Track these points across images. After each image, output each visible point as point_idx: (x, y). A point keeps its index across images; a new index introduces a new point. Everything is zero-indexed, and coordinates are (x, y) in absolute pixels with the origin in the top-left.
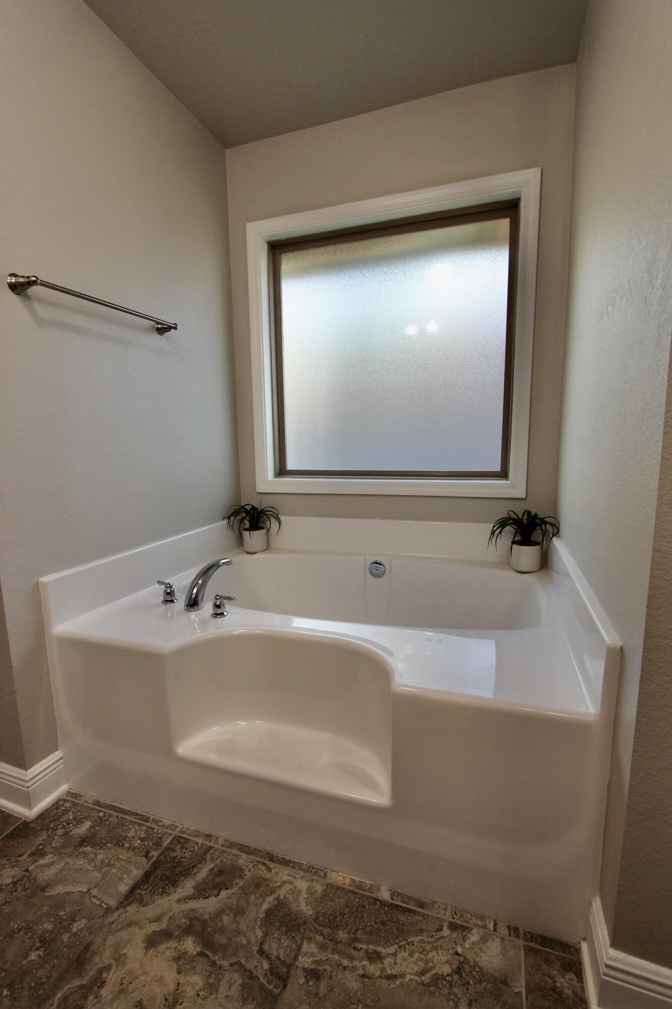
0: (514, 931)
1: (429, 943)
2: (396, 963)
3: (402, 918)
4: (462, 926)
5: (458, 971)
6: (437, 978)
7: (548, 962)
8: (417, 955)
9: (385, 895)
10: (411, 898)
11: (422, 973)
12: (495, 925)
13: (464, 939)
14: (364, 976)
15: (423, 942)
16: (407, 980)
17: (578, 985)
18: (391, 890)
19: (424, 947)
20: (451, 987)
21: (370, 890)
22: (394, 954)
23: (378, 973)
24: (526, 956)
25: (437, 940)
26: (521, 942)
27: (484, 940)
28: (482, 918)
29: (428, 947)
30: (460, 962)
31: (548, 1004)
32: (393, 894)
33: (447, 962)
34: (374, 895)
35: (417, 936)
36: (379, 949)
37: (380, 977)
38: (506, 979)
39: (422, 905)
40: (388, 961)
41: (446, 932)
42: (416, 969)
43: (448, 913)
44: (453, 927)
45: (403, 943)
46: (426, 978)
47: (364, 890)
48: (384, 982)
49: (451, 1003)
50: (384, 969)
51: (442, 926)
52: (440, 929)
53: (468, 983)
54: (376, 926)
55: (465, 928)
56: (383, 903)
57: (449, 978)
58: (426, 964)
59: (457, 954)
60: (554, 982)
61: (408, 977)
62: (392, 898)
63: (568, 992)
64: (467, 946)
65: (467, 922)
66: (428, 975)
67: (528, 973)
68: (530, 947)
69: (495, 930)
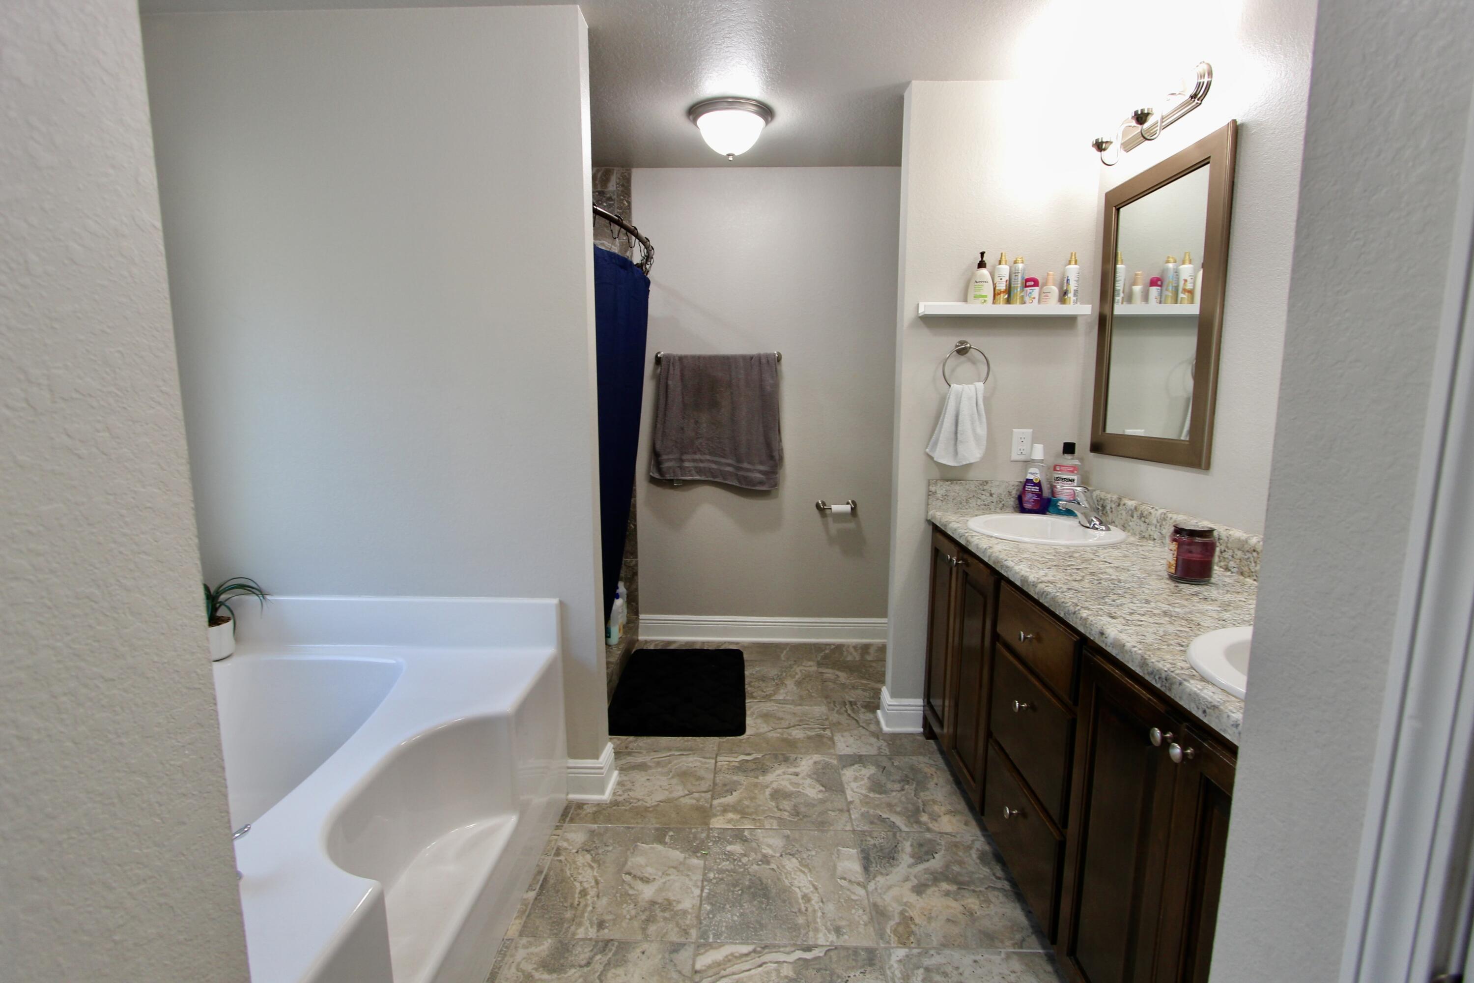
0: (557, 827)
1: (570, 865)
2: (587, 881)
3: (552, 882)
4: (556, 850)
5: (588, 851)
6: (594, 860)
7: (578, 815)
8: (580, 871)
9: (532, 895)
10: (534, 878)
11: (592, 867)
12: (555, 835)
13: (566, 849)
14: (598, 896)
15: (570, 869)
16: (597, 875)
17: (590, 805)
18: (527, 891)
19: (574, 869)
20: (598, 854)
21: (526, 905)
22: (581, 883)
23: (595, 889)
24: (574, 823)
25: (568, 862)
26: (566, 825)
27: (567, 840)
28: (550, 841)
29: (574, 866)
30: (583, 850)
31: (602, 817)
32: (530, 888)
33: (583, 856)
34: (531, 902)
35: (566, 872)
36: (578, 891)
37: (598, 888)
38: (591, 831)
39: (540, 872)
40: (586, 885)
41: (562, 858)
42: (589, 871)
43: (546, 858)
44: (558, 853)
45: (572, 879)
46: (595, 865)
47: (525, 911)
48: (600, 886)
49: (608, 853)
50: (592, 887)
51: (558, 860)
52: (560, 861)
53: (595, 847)
54: (560, 896)
55: (558, 849)
56: (540, 894)
57: (594, 855)
58: (586, 866)
59: (577, 852)
60: (590, 813)
61: (595, 874)
62: (534, 890)
63: (594, 809)
64: (571, 847)
65: (553, 848)
66: (593, 864)
67: (585, 823)
68: (569, 821)
69: (558, 835)
